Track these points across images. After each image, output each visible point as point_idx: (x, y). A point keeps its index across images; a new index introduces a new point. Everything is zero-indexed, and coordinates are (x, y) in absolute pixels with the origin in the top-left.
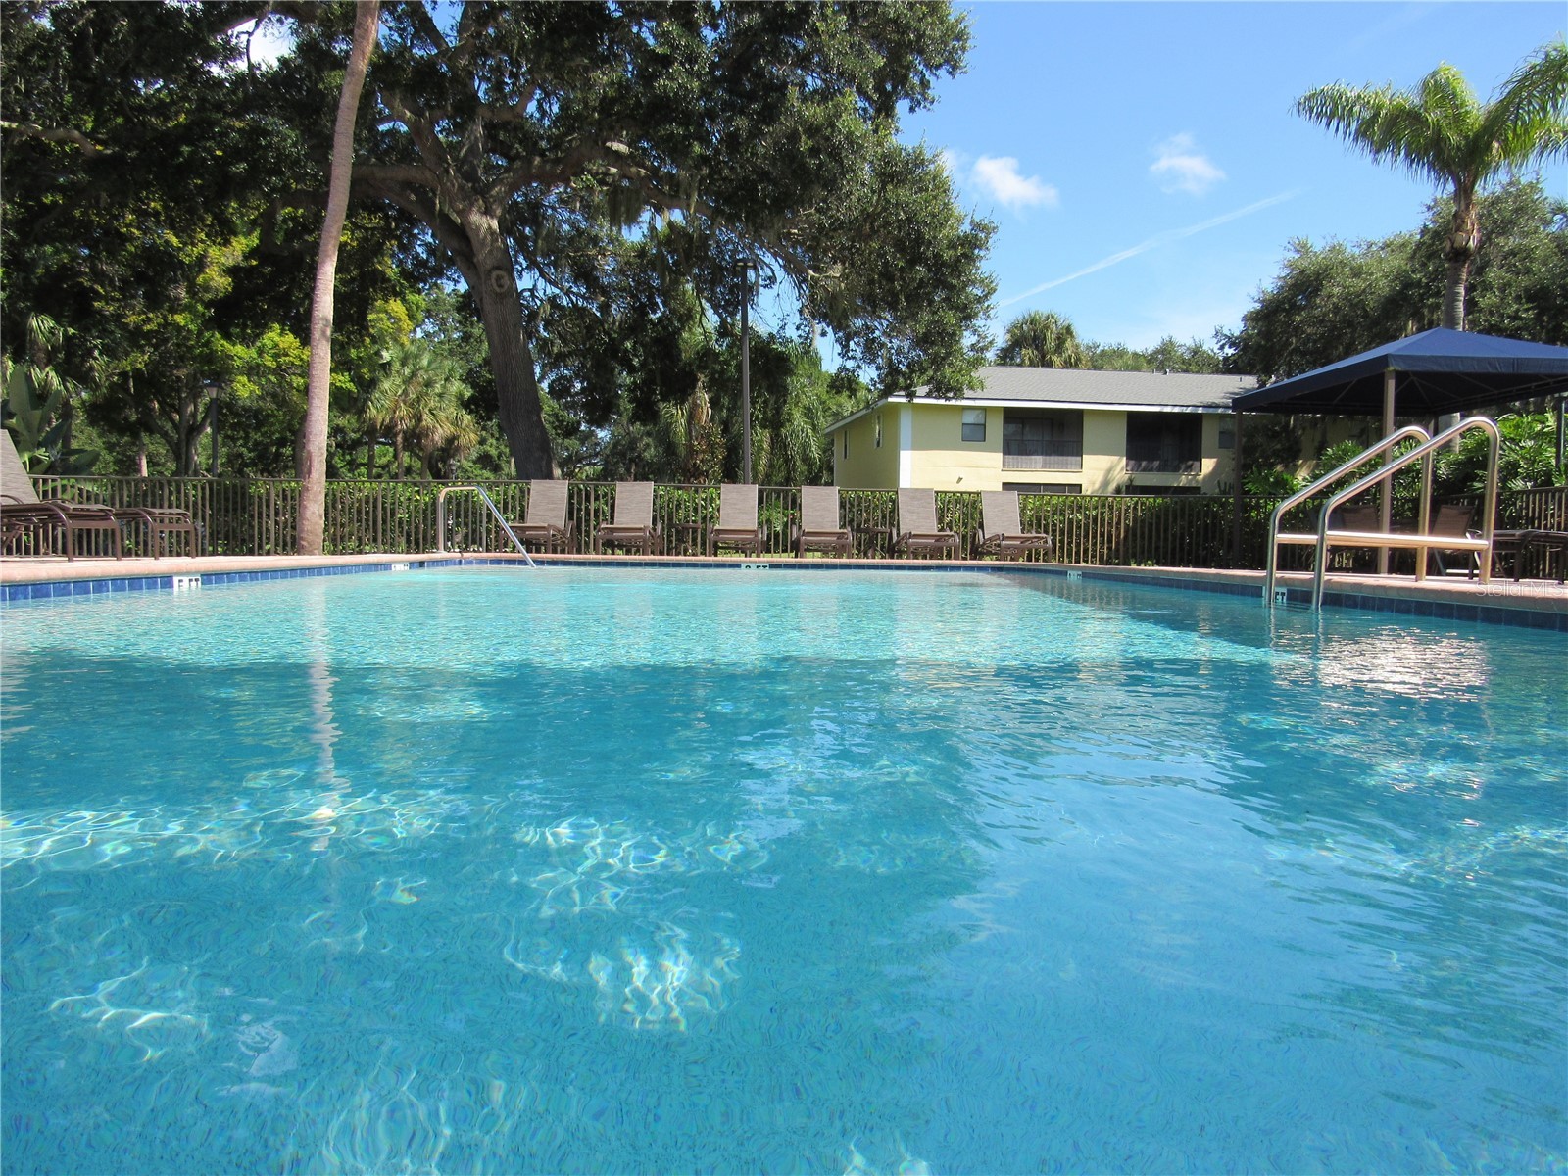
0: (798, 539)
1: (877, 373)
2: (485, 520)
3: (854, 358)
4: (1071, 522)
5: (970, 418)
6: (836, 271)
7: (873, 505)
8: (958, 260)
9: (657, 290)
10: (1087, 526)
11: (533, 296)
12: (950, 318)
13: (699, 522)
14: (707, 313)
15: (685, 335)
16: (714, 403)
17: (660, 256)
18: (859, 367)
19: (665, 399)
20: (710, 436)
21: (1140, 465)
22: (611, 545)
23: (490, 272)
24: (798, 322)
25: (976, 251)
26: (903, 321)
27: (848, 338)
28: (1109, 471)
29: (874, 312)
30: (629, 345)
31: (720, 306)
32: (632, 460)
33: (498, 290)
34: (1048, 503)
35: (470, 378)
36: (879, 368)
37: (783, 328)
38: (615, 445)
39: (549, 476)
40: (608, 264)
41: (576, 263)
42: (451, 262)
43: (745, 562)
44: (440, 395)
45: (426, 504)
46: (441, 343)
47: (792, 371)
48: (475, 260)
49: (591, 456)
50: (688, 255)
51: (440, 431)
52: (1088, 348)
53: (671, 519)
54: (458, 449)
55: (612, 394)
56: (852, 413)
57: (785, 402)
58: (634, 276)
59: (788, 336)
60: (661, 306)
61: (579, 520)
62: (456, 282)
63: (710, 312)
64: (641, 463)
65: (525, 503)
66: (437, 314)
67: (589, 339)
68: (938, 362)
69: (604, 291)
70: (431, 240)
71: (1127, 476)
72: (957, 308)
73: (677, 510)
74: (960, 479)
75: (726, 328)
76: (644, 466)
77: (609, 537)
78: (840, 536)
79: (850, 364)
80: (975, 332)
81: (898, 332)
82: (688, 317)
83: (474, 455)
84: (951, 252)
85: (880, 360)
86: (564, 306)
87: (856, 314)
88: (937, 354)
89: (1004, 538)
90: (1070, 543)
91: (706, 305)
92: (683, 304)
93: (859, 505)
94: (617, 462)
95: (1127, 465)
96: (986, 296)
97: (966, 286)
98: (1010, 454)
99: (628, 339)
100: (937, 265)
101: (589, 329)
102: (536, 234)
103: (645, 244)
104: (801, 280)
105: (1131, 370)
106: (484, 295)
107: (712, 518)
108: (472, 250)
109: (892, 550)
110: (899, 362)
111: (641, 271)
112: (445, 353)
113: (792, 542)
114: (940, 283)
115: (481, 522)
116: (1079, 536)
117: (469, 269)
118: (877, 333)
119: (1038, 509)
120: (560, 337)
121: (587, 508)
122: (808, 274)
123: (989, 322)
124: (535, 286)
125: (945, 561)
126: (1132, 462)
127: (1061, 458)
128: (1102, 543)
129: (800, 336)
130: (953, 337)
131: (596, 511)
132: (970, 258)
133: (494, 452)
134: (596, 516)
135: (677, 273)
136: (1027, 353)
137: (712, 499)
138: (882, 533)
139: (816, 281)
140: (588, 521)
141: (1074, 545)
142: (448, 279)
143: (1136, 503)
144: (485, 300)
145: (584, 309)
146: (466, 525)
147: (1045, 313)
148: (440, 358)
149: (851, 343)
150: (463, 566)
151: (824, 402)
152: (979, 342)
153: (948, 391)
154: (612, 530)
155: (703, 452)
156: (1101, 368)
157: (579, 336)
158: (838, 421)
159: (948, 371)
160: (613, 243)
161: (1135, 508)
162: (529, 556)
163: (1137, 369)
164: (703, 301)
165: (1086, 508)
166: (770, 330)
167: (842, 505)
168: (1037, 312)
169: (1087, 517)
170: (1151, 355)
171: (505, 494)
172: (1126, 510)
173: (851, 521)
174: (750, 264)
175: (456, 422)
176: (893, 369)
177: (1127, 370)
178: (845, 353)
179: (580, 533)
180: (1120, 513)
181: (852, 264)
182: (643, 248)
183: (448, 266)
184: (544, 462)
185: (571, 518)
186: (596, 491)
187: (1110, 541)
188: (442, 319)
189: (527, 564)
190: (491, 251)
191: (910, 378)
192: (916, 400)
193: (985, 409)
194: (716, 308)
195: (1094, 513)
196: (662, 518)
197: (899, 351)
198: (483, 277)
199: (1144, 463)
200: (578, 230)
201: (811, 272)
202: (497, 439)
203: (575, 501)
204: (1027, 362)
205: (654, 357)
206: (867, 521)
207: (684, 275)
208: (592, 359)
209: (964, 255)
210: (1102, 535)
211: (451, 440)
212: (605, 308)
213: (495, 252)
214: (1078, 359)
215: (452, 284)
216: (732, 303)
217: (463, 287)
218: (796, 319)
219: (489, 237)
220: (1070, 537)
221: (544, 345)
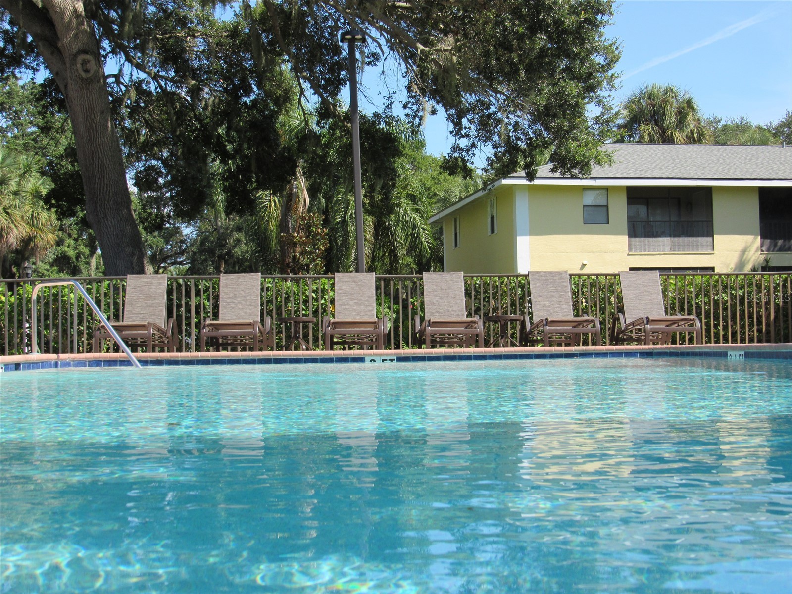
0: (422, 332)
1: (493, 151)
2: (76, 321)
3: (467, 136)
4: (716, 303)
5: (590, 199)
6: (448, 43)
7: (500, 292)
8: (580, 26)
9: (251, 71)
10: (734, 306)
11: (118, 82)
12: (573, 88)
13: (311, 316)
14: (306, 93)
15: (281, 118)
16: (313, 191)
17: (255, 35)
18: (473, 145)
19: (262, 186)
20: (310, 226)
21: (775, 245)
22: (215, 343)
23: (75, 56)
24: (405, 99)
25: (599, 17)
26: (522, 92)
27: (461, 114)
28: (744, 252)
29: (491, 85)
30: (221, 131)
31: (320, 86)
32: (221, 257)
33: (84, 75)
34: (691, 283)
35: (50, 171)
36: (495, 146)
37: (389, 107)
38: (203, 243)
39: (141, 271)
40: (198, 45)
41: (164, 46)
42: (30, 48)
43: (370, 355)
44: (15, 193)
45: (12, 305)
46: (15, 137)
47: (401, 152)
48: (60, 44)
49: (177, 254)
50: (285, 34)
51: (15, 231)
52: (710, 123)
53: (279, 314)
54: (33, 252)
55: (204, 183)
56: (461, 199)
57: (393, 185)
58: (226, 57)
59: (394, 114)
60: (255, 88)
61: (179, 316)
62: (35, 70)
63: (309, 92)
64: (231, 261)
65: (120, 302)
66: (10, 108)
67: (179, 125)
68: (561, 135)
69: (194, 73)
70: (8, 27)
71: (763, 257)
72: (578, 78)
73: (286, 304)
74: (584, 265)
75: (327, 109)
76: (234, 264)
77: (214, 334)
78: (469, 325)
79: (464, 143)
80: (599, 103)
81: (516, 106)
82: (283, 100)
83: (51, 257)
84: (573, 18)
85: (496, 138)
86: (151, 92)
87: (470, 90)
88: (560, 127)
89: (649, 321)
90: (716, 326)
91: (306, 85)
92: (279, 86)
93: (485, 292)
94: (206, 260)
95: (762, 245)
96: (609, 64)
97: (589, 53)
98: (635, 236)
99: (220, 125)
100: (559, 32)
101: (180, 115)
102: (123, 18)
103: (239, 23)
104: (409, 56)
105: (758, 144)
106: (70, 81)
107: (324, 311)
108: (56, 33)
109: (526, 339)
110: (518, 139)
111: (234, 53)
112: (20, 149)
113: (414, 334)
114: (563, 52)
115: (72, 323)
116: (725, 319)
117: (52, 53)
118: (493, 109)
119: (681, 290)
120: (147, 124)
121: (187, 304)
122: (416, 48)
123: (613, 93)
124: (121, 71)
125: (591, 348)
126: (768, 241)
127: (690, 239)
128: (751, 324)
129: (407, 115)
130: (576, 110)
131: (198, 307)
132: (594, 25)
133: (71, 253)
134: (197, 313)
135: (273, 52)
136: (646, 129)
137: (324, 291)
138: (512, 321)
139: (426, 55)
140: (188, 318)
141: (720, 328)
142: (27, 67)
143: (785, 280)
144: (69, 86)
145: (174, 93)
146: (56, 326)
147: (663, 87)
148: (13, 154)
149: (465, 121)
150: (59, 369)
151: (429, 189)
152: (603, 114)
153: (574, 166)
154: (217, 327)
155: (304, 243)
156: (724, 144)
157: (166, 123)
158: (446, 208)
159: (573, 145)
160: (202, 23)
161: (784, 286)
162: (133, 356)
163: (764, 142)
164: (301, 81)
165: (732, 288)
166: (374, 110)
167: (468, 294)
168: (654, 86)
169: (733, 297)
170: (776, 129)
171: (98, 291)
172: (775, 288)
173: (478, 310)
174: (359, 37)
175: (32, 221)
176: (512, 149)
177: (753, 144)
178: (458, 130)
179: (180, 332)
180: (769, 291)
181: (466, 35)
182: (236, 28)
183: (28, 54)
184: (135, 260)
185: (170, 314)
186: (196, 286)
187: (760, 323)
188: (16, 112)
189: (132, 365)
190: (76, 35)
191: (531, 156)
192: (537, 182)
193: (607, 189)
194: (316, 87)
195: (740, 292)
196: (270, 313)
197: (516, 125)
198: (67, 60)
199: (780, 242)
200: (165, 11)
201: (420, 46)
202: (76, 240)
203: (174, 297)
204: (647, 138)
205: (249, 140)
206: (495, 310)
207: (280, 55)
208: (183, 146)
209: (586, 20)
210: (751, 317)
211: (27, 241)
212: (195, 92)
213: (80, 35)
214: (701, 134)
215: (30, 72)
216: (333, 83)
217: (43, 75)
218: (403, 96)
219: (75, 21)
220: (717, 318)
221: (130, 136)
